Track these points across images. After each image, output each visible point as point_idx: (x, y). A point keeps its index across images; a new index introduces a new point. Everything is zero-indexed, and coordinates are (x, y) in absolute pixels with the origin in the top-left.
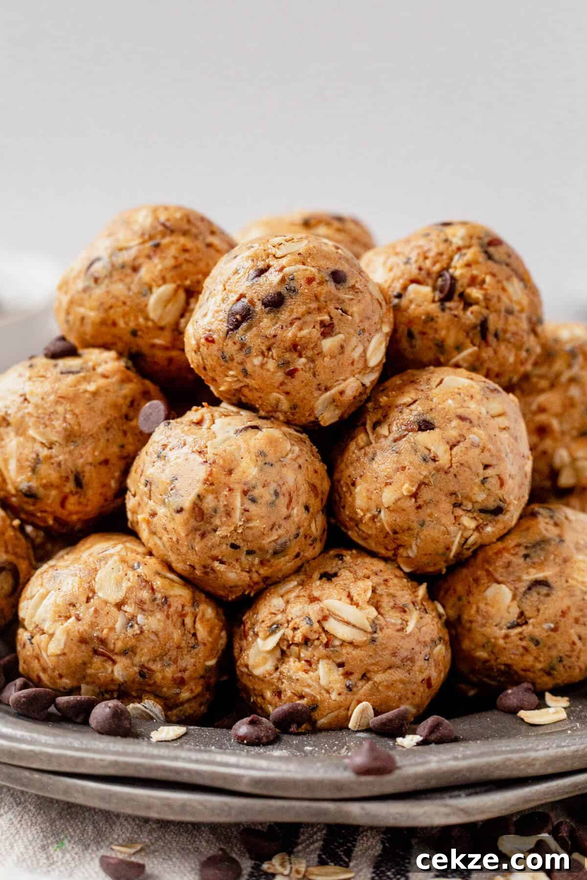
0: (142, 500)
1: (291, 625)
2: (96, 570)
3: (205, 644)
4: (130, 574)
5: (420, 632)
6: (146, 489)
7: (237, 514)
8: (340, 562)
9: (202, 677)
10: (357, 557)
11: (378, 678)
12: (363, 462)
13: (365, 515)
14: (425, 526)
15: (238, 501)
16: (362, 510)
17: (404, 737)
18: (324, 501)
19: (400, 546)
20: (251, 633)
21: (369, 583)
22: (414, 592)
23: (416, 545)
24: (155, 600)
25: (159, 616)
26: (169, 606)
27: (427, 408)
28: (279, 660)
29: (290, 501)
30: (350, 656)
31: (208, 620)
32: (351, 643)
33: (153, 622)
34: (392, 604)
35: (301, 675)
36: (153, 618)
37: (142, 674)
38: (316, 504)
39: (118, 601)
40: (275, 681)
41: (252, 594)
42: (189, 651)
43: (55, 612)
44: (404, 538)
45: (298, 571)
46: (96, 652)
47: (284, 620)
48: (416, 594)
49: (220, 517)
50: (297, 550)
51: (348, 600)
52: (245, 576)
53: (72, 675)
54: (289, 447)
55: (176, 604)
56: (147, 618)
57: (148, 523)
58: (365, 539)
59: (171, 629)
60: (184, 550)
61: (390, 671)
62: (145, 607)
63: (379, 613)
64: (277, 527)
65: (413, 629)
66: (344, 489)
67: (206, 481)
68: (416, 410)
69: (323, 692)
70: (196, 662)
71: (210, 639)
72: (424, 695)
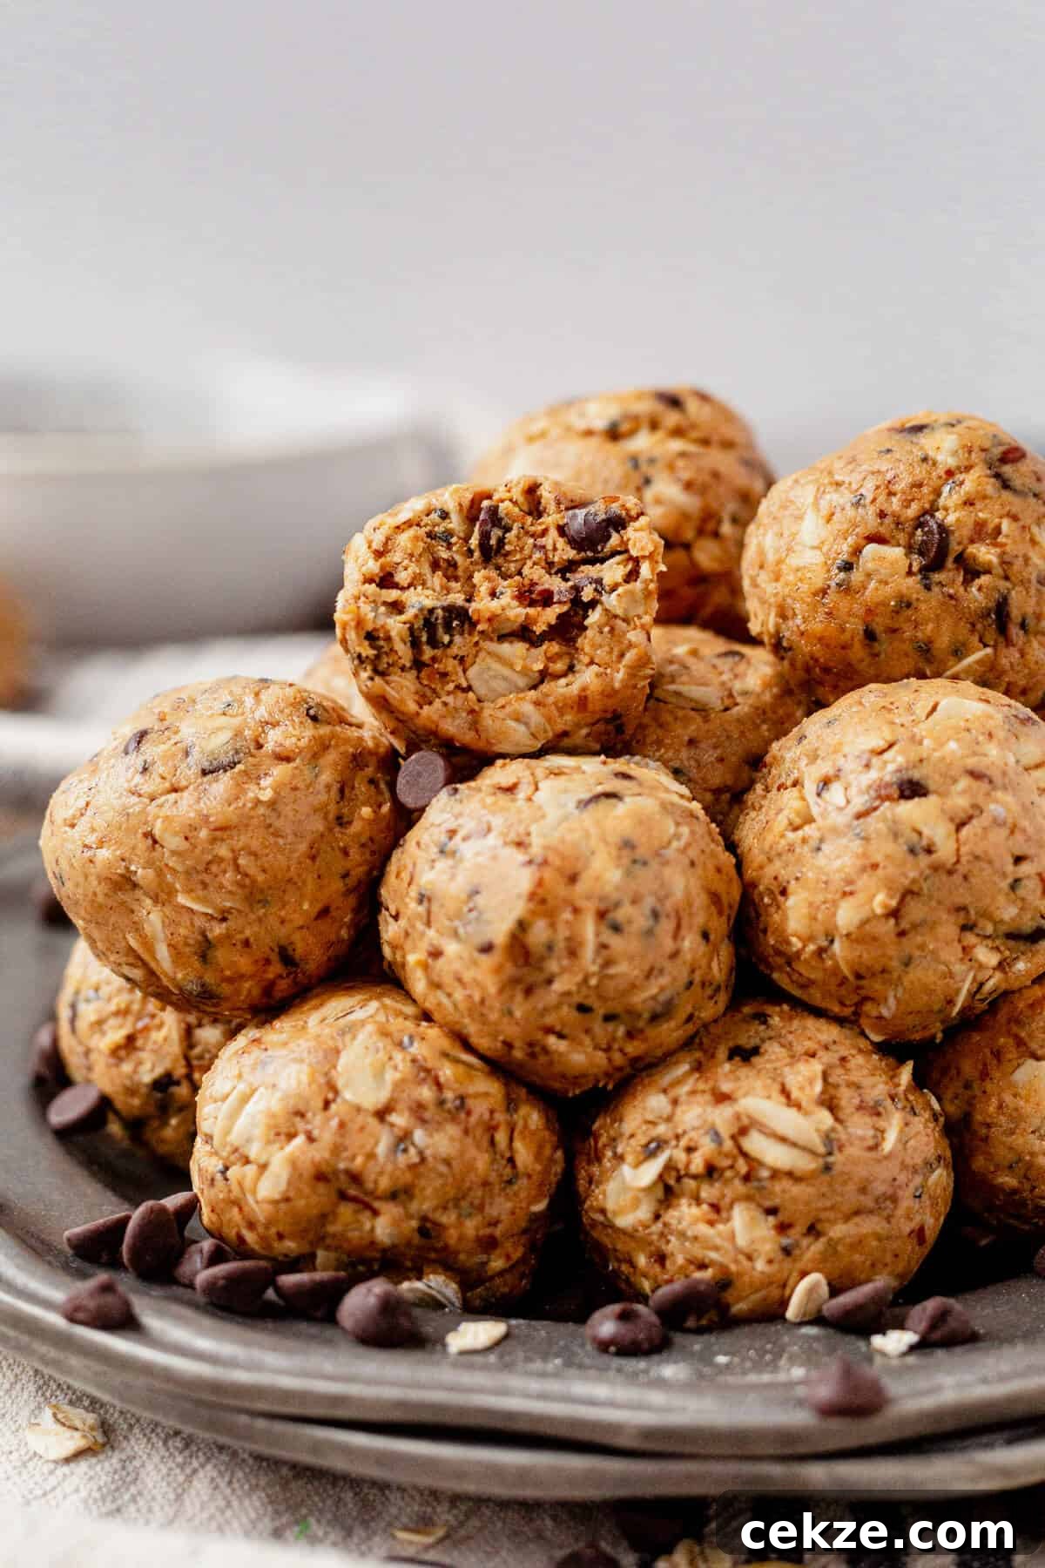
0: (413, 926)
1: (683, 1143)
2: (338, 1052)
3: (529, 1176)
4: (398, 1057)
5: (905, 1149)
6: (421, 909)
7: (589, 951)
8: (762, 1027)
9: (525, 1232)
10: (791, 1019)
11: (838, 1231)
12: (800, 854)
13: (804, 947)
14: (912, 966)
15: (589, 930)
16: (799, 938)
17: (884, 1334)
18: (732, 921)
19: (866, 999)
20: (609, 1154)
21: (816, 1067)
22: (892, 1077)
23: (895, 996)
24: (441, 1103)
25: (453, 1130)
26: (469, 1113)
27: (913, 757)
28: (660, 1202)
29: (678, 927)
30: (787, 1196)
31: (533, 1133)
32: (790, 1174)
33: (439, 1142)
34: (856, 1101)
35: (703, 1229)
36: (442, 1135)
37: (423, 1231)
38: (719, 926)
39: (380, 1106)
40: (655, 1237)
41: (610, 1087)
42: (504, 1189)
43: (269, 1127)
44: (876, 986)
45: (688, 1044)
46: (343, 1196)
47: (670, 1134)
48: (896, 1080)
49: (559, 959)
50: (689, 1009)
51: (783, 1100)
52: (600, 1057)
53: (301, 1234)
54: (672, 829)
55: (480, 1109)
56: (431, 1136)
57: (426, 967)
58: (803, 987)
59: (472, 1152)
60: (494, 1016)
61: (857, 1219)
62: (427, 1115)
63: (837, 1119)
64: (655, 972)
65: (895, 1144)
66: (766, 900)
67: (532, 896)
68: (894, 761)
69: (741, 1258)
70: (515, 1207)
71: (538, 1167)
72: (912, 1256)
